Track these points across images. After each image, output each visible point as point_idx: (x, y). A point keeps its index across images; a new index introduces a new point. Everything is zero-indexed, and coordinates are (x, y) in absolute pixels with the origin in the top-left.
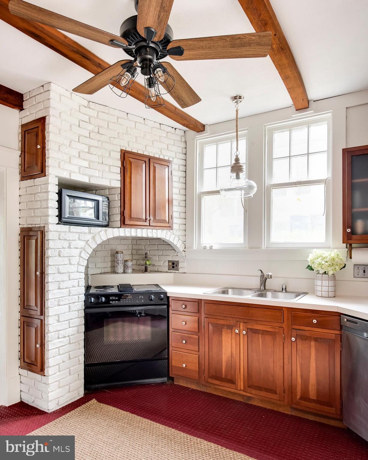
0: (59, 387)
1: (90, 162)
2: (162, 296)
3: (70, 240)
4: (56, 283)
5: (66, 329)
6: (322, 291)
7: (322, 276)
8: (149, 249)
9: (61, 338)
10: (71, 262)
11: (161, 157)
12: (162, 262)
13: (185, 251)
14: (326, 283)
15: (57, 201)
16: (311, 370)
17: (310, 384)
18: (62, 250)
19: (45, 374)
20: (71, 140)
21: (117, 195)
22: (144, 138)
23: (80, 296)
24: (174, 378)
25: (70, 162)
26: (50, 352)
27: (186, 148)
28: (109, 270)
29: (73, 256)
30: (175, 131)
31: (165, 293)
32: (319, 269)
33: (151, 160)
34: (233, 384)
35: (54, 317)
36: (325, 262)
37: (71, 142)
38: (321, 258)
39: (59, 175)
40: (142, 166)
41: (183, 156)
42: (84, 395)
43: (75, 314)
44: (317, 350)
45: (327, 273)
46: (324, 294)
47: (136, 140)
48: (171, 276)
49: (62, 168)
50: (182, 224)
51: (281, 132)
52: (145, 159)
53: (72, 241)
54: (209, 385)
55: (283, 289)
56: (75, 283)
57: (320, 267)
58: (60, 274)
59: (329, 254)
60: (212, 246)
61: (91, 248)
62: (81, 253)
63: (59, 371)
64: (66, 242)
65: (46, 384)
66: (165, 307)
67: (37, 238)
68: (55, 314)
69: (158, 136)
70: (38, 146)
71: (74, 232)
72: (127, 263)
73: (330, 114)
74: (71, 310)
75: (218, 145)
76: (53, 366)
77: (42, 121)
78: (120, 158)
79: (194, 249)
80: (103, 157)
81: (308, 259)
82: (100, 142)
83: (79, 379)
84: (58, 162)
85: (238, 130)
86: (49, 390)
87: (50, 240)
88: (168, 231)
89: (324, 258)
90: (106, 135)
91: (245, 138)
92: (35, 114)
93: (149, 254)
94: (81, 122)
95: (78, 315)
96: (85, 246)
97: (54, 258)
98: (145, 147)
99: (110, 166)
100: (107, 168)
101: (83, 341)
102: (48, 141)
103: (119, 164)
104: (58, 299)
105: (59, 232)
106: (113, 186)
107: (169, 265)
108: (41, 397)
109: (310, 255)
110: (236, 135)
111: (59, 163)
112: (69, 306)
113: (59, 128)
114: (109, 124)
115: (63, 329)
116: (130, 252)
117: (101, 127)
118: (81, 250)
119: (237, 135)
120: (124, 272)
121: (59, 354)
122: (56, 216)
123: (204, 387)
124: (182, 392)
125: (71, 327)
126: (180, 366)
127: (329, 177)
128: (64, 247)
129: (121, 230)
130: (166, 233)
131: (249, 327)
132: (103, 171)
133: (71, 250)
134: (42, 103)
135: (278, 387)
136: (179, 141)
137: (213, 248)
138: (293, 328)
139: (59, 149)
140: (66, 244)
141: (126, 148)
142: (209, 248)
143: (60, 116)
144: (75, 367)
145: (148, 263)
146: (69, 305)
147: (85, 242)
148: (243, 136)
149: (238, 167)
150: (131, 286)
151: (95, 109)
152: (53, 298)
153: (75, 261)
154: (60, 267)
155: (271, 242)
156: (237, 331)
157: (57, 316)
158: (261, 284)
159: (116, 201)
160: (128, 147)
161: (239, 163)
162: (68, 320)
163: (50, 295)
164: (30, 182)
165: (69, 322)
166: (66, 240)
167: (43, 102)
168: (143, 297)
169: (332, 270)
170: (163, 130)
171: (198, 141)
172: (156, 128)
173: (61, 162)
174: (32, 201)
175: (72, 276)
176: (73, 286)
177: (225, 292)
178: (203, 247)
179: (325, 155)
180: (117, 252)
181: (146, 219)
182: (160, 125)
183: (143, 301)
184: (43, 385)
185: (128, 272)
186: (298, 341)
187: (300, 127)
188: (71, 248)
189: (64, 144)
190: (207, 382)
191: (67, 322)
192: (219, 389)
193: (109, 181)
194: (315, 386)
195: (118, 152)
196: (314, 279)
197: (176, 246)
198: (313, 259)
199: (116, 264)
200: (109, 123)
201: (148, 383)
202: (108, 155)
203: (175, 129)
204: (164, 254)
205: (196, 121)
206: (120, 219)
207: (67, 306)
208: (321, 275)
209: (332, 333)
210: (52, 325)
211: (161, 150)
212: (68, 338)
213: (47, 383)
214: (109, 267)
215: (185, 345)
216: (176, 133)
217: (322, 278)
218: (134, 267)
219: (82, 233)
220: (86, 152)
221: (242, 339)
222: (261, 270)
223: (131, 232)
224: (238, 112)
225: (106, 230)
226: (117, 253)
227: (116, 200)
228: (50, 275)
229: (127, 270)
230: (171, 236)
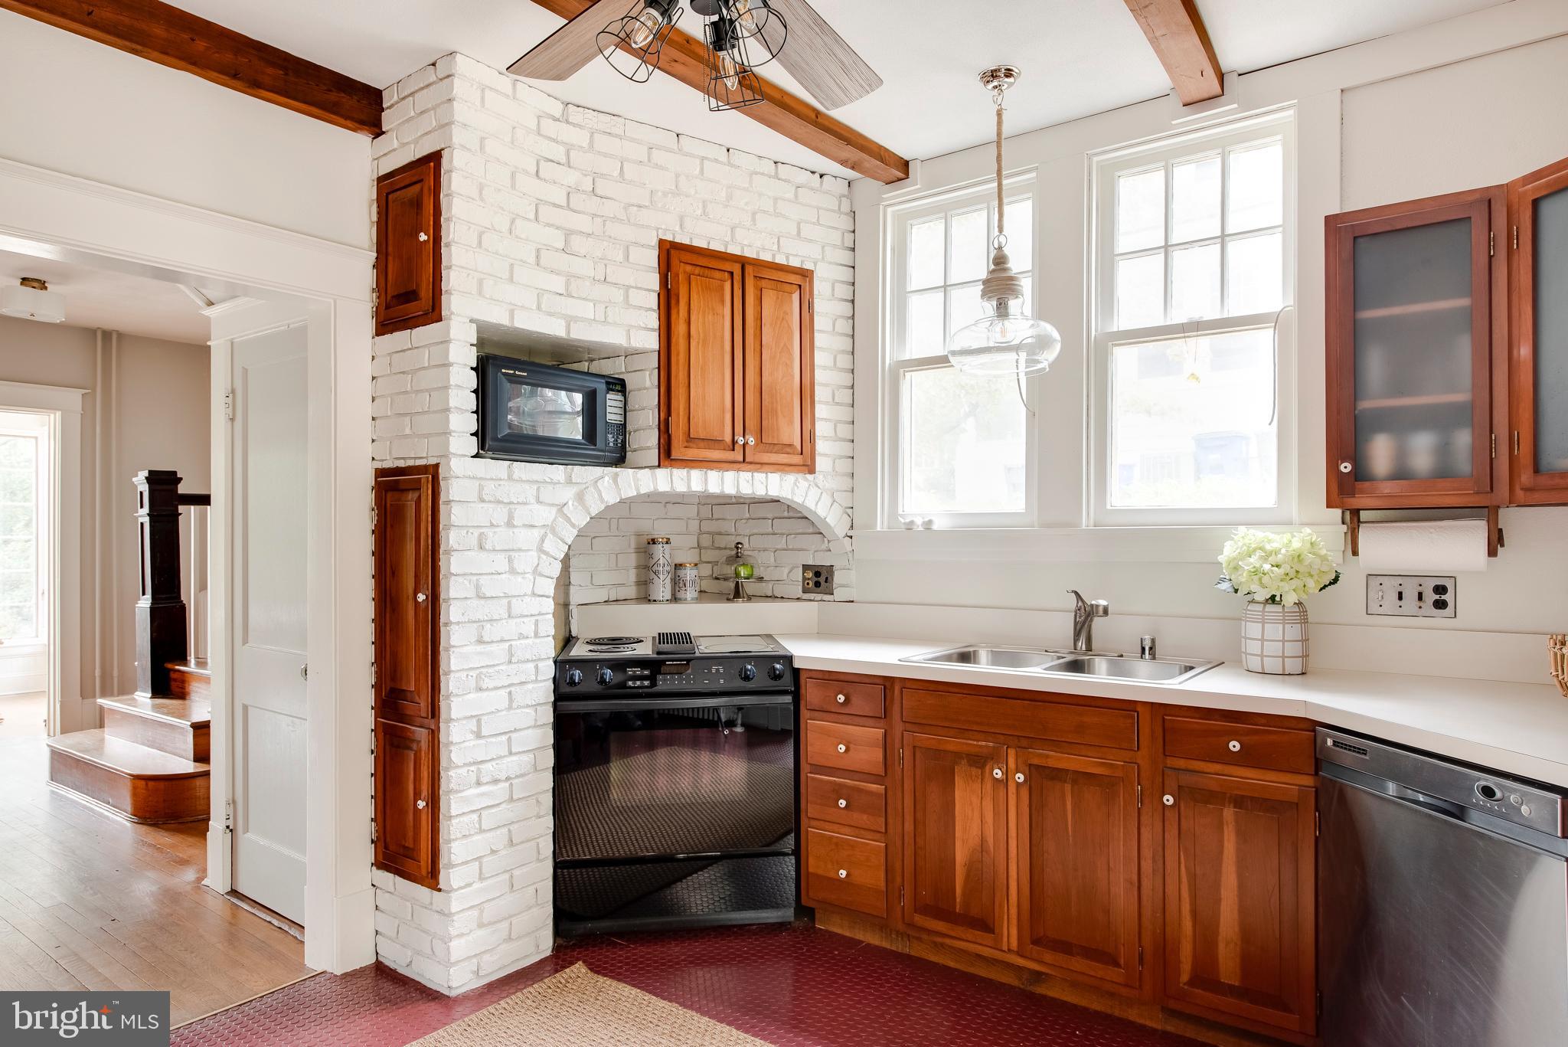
0: (481, 925)
1: (570, 277)
2: (778, 666)
3: (511, 503)
4: (469, 625)
5: (500, 757)
6: (1262, 656)
7: (1263, 611)
8: (747, 532)
9: (487, 783)
10: (516, 565)
11: (780, 259)
12: (786, 571)
13: (851, 537)
14: (1274, 631)
15: (475, 391)
16: (1222, 897)
17: (1220, 938)
18: (489, 532)
19: (440, 886)
20: (514, 216)
21: (648, 373)
22: (727, 206)
23: (541, 665)
24: (816, 911)
25: (511, 279)
26: (454, 821)
27: (854, 232)
28: (631, 591)
29: (520, 550)
30: (822, 183)
31: (788, 659)
32: (1254, 588)
33: (749, 269)
34: (986, 932)
35: (464, 722)
36: (1273, 566)
37: (513, 222)
38: (1259, 553)
39: (479, 318)
40: (722, 288)
41: (845, 257)
42: (553, 951)
43: (525, 717)
44: (1242, 835)
45: (1278, 599)
46: (1272, 665)
47: (704, 211)
48: (810, 610)
49: (488, 296)
50: (841, 457)
51: (1140, 173)
52: (728, 267)
53: (516, 506)
54: (917, 935)
55: (1143, 649)
56: (528, 627)
57: (1258, 583)
58: (482, 602)
59: (1286, 541)
60: (930, 522)
61: (573, 526)
62: (543, 541)
63: (481, 878)
64: (499, 509)
65: (444, 915)
66: (788, 699)
67: (420, 497)
68: (469, 714)
69: (769, 197)
70: (422, 234)
71: (522, 481)
72: (681, 573)
73: (1291, 112)
74: (515, 705)
75: (949, 219)
76: (463, 863)
77: (432, 164)
78: (657, 266)
79: (879, 529)
80: (607, 262)
81: (1221, 558)
82: (599, 220)
83: (538, 905)
84: (476, 279)
85: (1004, 173)
86: (453, 932)
87: (453, 504)
88: (800, 476)
89: (1269, 554)
90: (615, 200)
91: (1030, 195)
92: (413, 146)
93: (746, 546)
94: (542, 164)
95: (536, 720)
96: (555, 520)
97: (466, 553)
98: (729, 232)
99: (628, 288)
100: (618, 295)
101: (551, 794)
102: (448, 220)
103: (654, 281)
104: (478, 671)
105: (481, 478)
106: (638, 345)
107: (804, 579)
108: (430, 952)
109: (1225, 544)
110: (996, 190)
111: (480, 282)
112: (510, 693)
113: (481, 184)
114: (625, 170)
115: (493, 759)
116: (692, 541)
117: (603, 176)
118: (543, 531)
119: (1000, 185)
120: (675, 599)
121: (481, 831)
122: (472, 435)
123: (902, 938)
124: (836, 953)
125: (516, 754)
126: (832, 875)
127: (1286, 305)
128: (495, 523)
129: (662, 474)
130: (795, 484)
131: (1036, 761)
132: (607, 305)
133: (513, 532)
134: (432, 112)
135: (1124, 945)
136: (833, 211)
137: (935, 527)
138: (1168, 766)
139: (480, 243)
140: (500, 515)
141: (674, 235)
142: (921, 529)
143: (482, 148)
144: (525, 869)
145: (743, 572)
146: (508, 690)
147: (554, 510)
148: (1018, 190)
149: (1004, 282)
150: (690, 639)
151: (583, 124)
152: (463, 670)
153: (526, 562)
154: (483, 580)
155: (1109, 507)
156: (998, 774)
157: (474, 721)
158: (1077, 635)
159: (645, 391)
160: (680, 232)
161: (1005, 270)
162: (505, 733)
163: (453, 661)
164: (400, 338)
165: (509, 739)
166: (499, 502)
167: (434, 108)
168: (721, 671)
169: (1294, 590)
170: (785, 181)
171: (890, 210)
172: (763, 174)
173: (485, 279)
174: (406, 392)
175: (518, 606)
176: (522, 637)
177: (965, 657)
178: (905, 523)
179: (1277, 239)
180: (653, 540)
181: (734, 442)
182: (776, 167)
183: (722, 681)
184: (436, 916)
185: (686, 600)
186: (1182, 805)
187: (1199, 155)
188: (514, 526)
189: (493, 226)
190: (911, 925)
191: (504, 738)
192: (947, 945)
193: (624, 333)
194: (1236, 944)
195: (649, 246)
196: (1241, 620)
197: (824, 521)
198: (1235, 559)
199: (653, 575)
200: (625, 163)
201: (741, 922)
202: (620, 258)
203: (821, 176)
204: (791, 547)
205: (880, 149)
206: (657, 442)
207: (503, 693)
208: (1260, 607)
209: (1291, 784)
210: (463, 745)
211: (779, 238)
212: (507, 784)
213: (446, 912)
214: (633, 584)
215: (845, 812)
216: (824, 186)
217: (1263, 616)
218: (706, 585)
219: (545, 482)
220: (557, 250)
221: (1014, 796)
222: (1076, 593)
223: (689, 480)
224: (1004, 117)
225: (617, 475)
226: (654, 543)
227: (645, 388)
228: (455, 601)
229: (682, 592)
230: (809, 493)
